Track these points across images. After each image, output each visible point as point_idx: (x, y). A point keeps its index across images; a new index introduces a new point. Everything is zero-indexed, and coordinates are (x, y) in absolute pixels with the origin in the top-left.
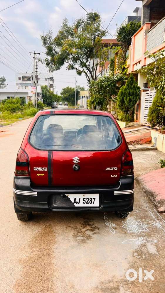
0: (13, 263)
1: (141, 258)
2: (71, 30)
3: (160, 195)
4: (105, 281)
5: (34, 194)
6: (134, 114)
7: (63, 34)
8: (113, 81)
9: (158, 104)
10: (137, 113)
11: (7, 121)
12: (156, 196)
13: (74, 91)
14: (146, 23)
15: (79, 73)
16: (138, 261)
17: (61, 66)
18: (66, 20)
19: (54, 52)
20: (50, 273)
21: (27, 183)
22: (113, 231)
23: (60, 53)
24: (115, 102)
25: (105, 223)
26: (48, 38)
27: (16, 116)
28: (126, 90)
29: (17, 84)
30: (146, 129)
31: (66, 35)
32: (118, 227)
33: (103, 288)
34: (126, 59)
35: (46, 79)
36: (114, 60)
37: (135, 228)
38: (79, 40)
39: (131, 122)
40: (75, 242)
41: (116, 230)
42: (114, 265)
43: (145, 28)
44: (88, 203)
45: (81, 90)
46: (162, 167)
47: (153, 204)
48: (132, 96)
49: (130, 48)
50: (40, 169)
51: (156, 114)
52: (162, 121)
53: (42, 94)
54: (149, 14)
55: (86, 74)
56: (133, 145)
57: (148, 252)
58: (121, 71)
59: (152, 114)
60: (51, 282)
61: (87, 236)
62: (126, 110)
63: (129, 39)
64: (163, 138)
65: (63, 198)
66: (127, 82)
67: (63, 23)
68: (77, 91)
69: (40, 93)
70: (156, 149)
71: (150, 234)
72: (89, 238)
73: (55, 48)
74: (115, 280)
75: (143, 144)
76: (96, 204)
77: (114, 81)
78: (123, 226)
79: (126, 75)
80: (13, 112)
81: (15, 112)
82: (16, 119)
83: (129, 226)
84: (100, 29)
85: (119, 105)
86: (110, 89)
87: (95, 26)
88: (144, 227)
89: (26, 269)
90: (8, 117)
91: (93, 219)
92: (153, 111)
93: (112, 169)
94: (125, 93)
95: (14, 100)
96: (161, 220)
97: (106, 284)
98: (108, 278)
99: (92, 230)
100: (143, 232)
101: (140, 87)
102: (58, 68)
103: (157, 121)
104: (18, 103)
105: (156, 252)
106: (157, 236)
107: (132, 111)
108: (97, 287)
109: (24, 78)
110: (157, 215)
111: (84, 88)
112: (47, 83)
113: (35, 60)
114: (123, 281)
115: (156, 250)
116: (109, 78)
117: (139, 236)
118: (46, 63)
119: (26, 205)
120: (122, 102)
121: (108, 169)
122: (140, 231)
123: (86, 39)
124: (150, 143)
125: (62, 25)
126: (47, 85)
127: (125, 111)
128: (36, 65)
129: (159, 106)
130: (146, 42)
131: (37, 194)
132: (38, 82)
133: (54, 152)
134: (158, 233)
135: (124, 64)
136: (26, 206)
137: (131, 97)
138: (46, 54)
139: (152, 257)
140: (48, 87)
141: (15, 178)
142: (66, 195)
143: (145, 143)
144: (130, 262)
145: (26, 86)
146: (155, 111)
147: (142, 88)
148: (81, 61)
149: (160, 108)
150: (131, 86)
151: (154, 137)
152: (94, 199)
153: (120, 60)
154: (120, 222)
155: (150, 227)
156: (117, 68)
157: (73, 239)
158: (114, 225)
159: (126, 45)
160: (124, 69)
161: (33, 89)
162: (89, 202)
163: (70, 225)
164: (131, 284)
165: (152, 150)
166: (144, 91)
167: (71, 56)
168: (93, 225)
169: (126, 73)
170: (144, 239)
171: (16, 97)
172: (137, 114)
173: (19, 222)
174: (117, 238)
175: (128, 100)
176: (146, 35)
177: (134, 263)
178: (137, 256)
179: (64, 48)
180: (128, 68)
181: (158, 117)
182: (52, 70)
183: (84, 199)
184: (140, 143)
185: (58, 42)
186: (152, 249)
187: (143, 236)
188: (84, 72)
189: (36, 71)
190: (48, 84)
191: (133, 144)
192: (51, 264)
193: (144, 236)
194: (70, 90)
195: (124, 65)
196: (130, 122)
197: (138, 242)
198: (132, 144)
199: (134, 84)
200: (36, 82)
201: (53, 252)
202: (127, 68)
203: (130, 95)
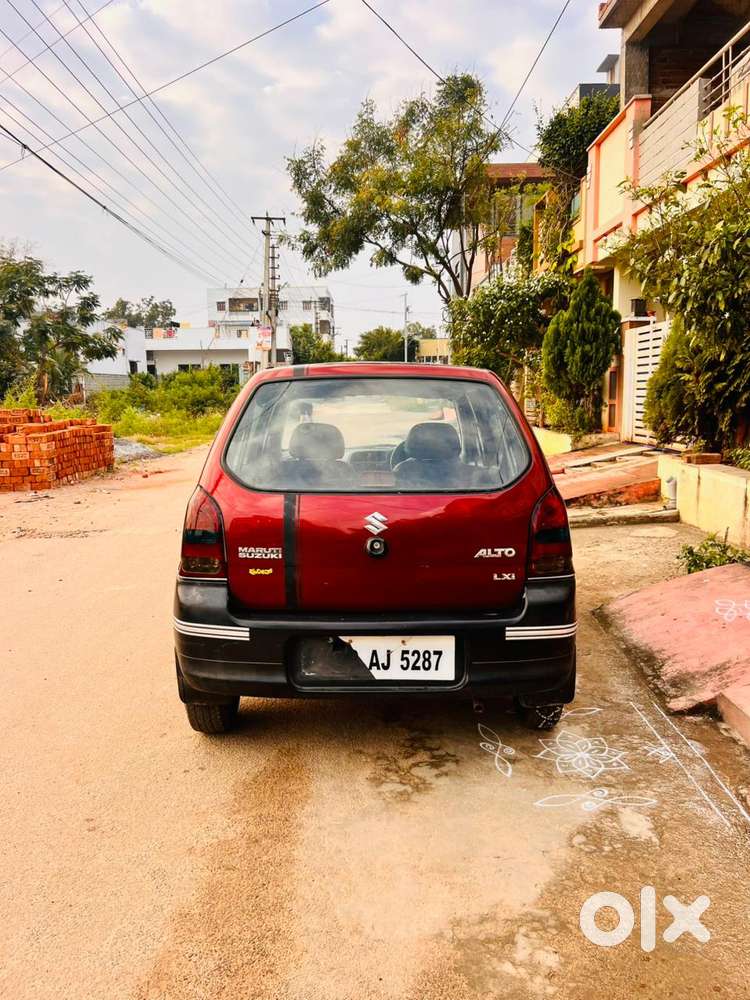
0: (167, 855)
1: (595, 851)
2: (384, 135)
3: (677, 658)
4: (469, 916)
5: (240, 633)
6: (603, 408)
7: (360, 150)
8: (528, 296)
9: (679, 364)
10: (613, 402)
11: (177, 440)
12: (664, 661)
13: (401, 340)
14: (634, 98)
15: (414, 276)
16: (584, 859)
17: (354, 256)
18: (369, 107)
19: (329, 209)
20: (285, 888)
21: (216, 598)
22: (506, 769)
23: (349, 214)
24: (534, 368)
25: (481, 744)
26: (310, 164)
27: (205, 425)
28: (570, 322)
29: (212, 324)
30: (641, 454)
31: (370, 154)
32: (525, 756)
33: (459, 936)
34: (572, 222)
35: (307, 304)
36: (531, 228)
37: (583, 762)
38: (413, 165)
39: (590, 432)
40: (375, 799)
41: (518, 766)
42: (500, 871)
43: (631, 114)
44: (418, 668)
45: (425, 337)
46: (690, 572)
47: (653, 690)
48: (591, 344)
49: (584, 185)
50: (258, 553)
51: (673, 397)
52: (694, 419)
53: (295, 354)
54: (646, 69)
55: (438, 277)
56: (596, 508)
57: (623, 835)
58: (555, 264)
59: (660, 397)
60: (286, 914)
61: (416, 780)
62: (574, 395)
63: (581, 154)
64: (699, 477)
65: (334, 650)
66: (575, 299)
67: (361, 116)
68: (409, 340)
69: (287, 350)
70: (676, 519)
71: (634, 779)
72: (421, 787)
73: (333, 196)
74: (502, 916)
75: (632, 503)
76: (446, 671)
77: (530, 298)
78: (542, 753)
79: (572, 276)
80: (198, 411)
81: (203, 412)
82: (207, 434)
83: (563, 755)
84: (482, 127)
85: (547, 376)
86: (518, 324)
87: (466, 119)
88: (614, 759)
89: (207, 873)
90: (179, 427)
91: (441, 732)
92: (662, 387)
93: (496, 553)
94: (568, 334)
95: (200, 375)
96: (676, 737)
97: (469, 926)
98: (477, 908)
99: (433, 765)
100: (610, 773)
101: (621, 312)
102: (342, 263)
103: (678, 423)
104: (212, 384)
105: (650, 834)
106: (661, 786)
107: (594, 395)
108: (441, 935)
109: (235, 303)
110: (663, 722)
111: (434, 330)
112: (309, 318)
113: (268, 240)
114: (530, 918)
115: (650, 829)
116: (511, 289)
117: (594, 786)
118: (303, 245)
119: (216, 673)
120: (559, 364)
121: (482, 552)
122: (601, 770)
123: (433, 161)
124: (656, 500)
125: (355, 121)
126: (311, 325)
127: (568, 397)
128: (273, 258)
129: (681, 370)
130: (636, 162)
131: (247, 634)
132: (280, 313)
133: (302, 496)
134: (664, 778)
135: (563, 241)
136: (212, 676)
137: (587, 347)
138: (303, 218)
139: (634, 849)
140: (314, 331)
141: (178, 584)
142: (345, 639)
143: (639, 498)
144: (558, 862)
145: (240, 328)
146: (668, 389)
147: (627, 316)
148: (418, 235)
149: (686, 377)
150: (588, 311)
151: (668, 478)
152: (439, 653)
153: (551, 228)
154: (533, 742)
155: (634, 757)
156: (542, 256)
157: (368, 789)
158: (511, 751)
159: (570, 175)
160: (566, 255)
161: (264, 335)
162: (420, 664)
163: (361, 748)
164: (555, 927)
165: (660, 522)
166: (633, 325)
167: (386, 222)
168: (437, 750)
169: (571, 269)
170: (611, 796)
171: (206, 364)
172: (611, 405)
173: (196, 736)
174: (520, 789)
175: (577, 357)
176: (636, 136)
177: (572, 867)
178: (582, 846)
179: (364, 196)
180: (577, 251)
181: (679, 410)
182: (322, 270)
183: (405, 656)
184: (618, 499)
185: (344, 177)
186: (637, 825)
187: (607, 786)
188: (431, 272)
189: (274, 278)
190: (313, 323)
191: (595, 503)
192: (290, 861)
193: (613, 787)
194: (387, 338)
195: (565, 244)
196: (586, 434)
197: (589, 804)
198: (591, 505)
199: (597, 305)
200: (272, 313)
201: (300, 826)
202: (574, 253)
203: (585, 340)
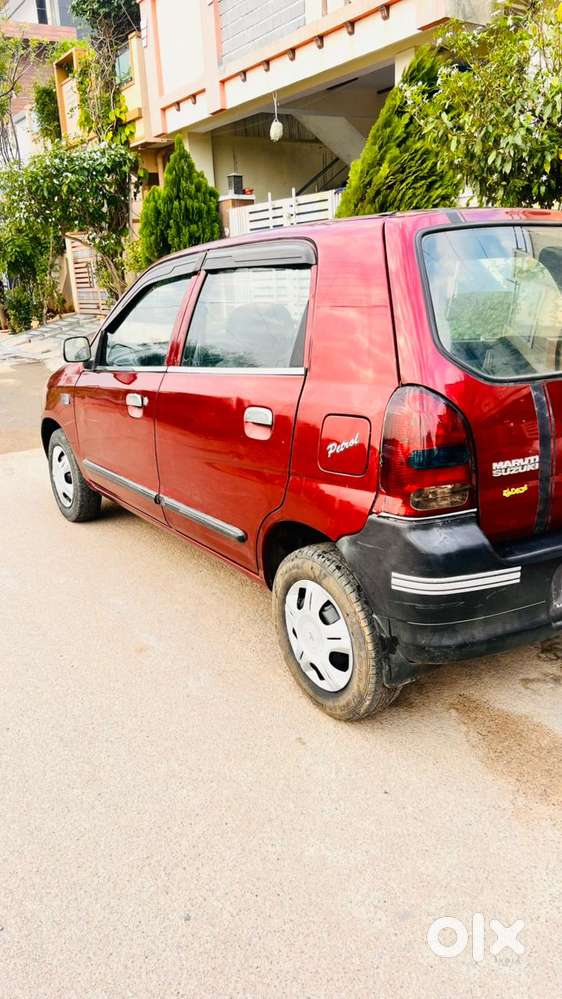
5: (510, 575)
8: (94, 169)
28: (169, 200)
34: (121, 86)
48: (196, 223)
49: (133, 44)
50: (515, 466)
58: (110, 135)
79: (131, 149)
94: (169, 214)
101: (218, 189)
120: (162, 247)
130: (217, 20)
131: (518, 574)
135: (114, 107)
147: (226, 194)
160: (120, 125)
166: (236, 203)
169: (128, 141)
175: (184, 238)
180: (134, 121)
195: (119, 112)
203: (189, 220)
